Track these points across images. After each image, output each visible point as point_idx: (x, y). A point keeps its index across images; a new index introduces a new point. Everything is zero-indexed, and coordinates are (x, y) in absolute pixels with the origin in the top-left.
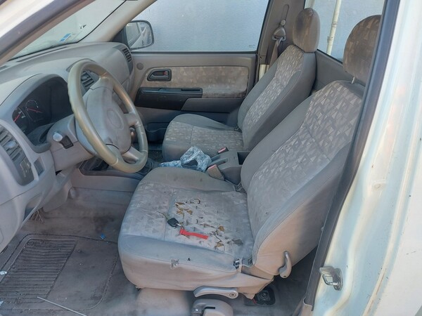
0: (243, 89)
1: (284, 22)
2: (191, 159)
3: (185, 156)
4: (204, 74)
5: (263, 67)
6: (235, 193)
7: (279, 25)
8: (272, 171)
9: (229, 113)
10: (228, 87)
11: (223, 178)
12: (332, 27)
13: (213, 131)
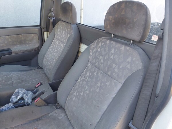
0: (37, 45)
1: (52, 10)
2: (19, 98)
3: (13, 97)
4: (10, 40)
5: (45, 33)
6: (56, 111)
7: (50, 11)
8: (82, 94)
9: (31, 60)
10: (28, 46)
11: (46, 104)
12: (81, 11)
13: (25, 72)
